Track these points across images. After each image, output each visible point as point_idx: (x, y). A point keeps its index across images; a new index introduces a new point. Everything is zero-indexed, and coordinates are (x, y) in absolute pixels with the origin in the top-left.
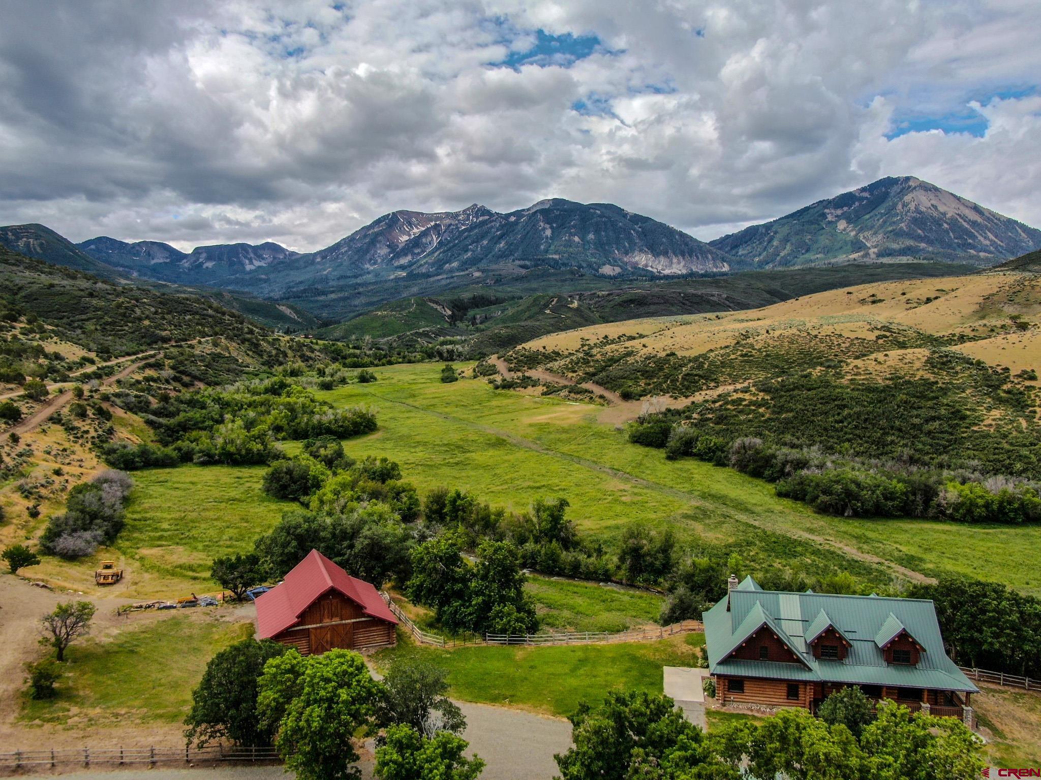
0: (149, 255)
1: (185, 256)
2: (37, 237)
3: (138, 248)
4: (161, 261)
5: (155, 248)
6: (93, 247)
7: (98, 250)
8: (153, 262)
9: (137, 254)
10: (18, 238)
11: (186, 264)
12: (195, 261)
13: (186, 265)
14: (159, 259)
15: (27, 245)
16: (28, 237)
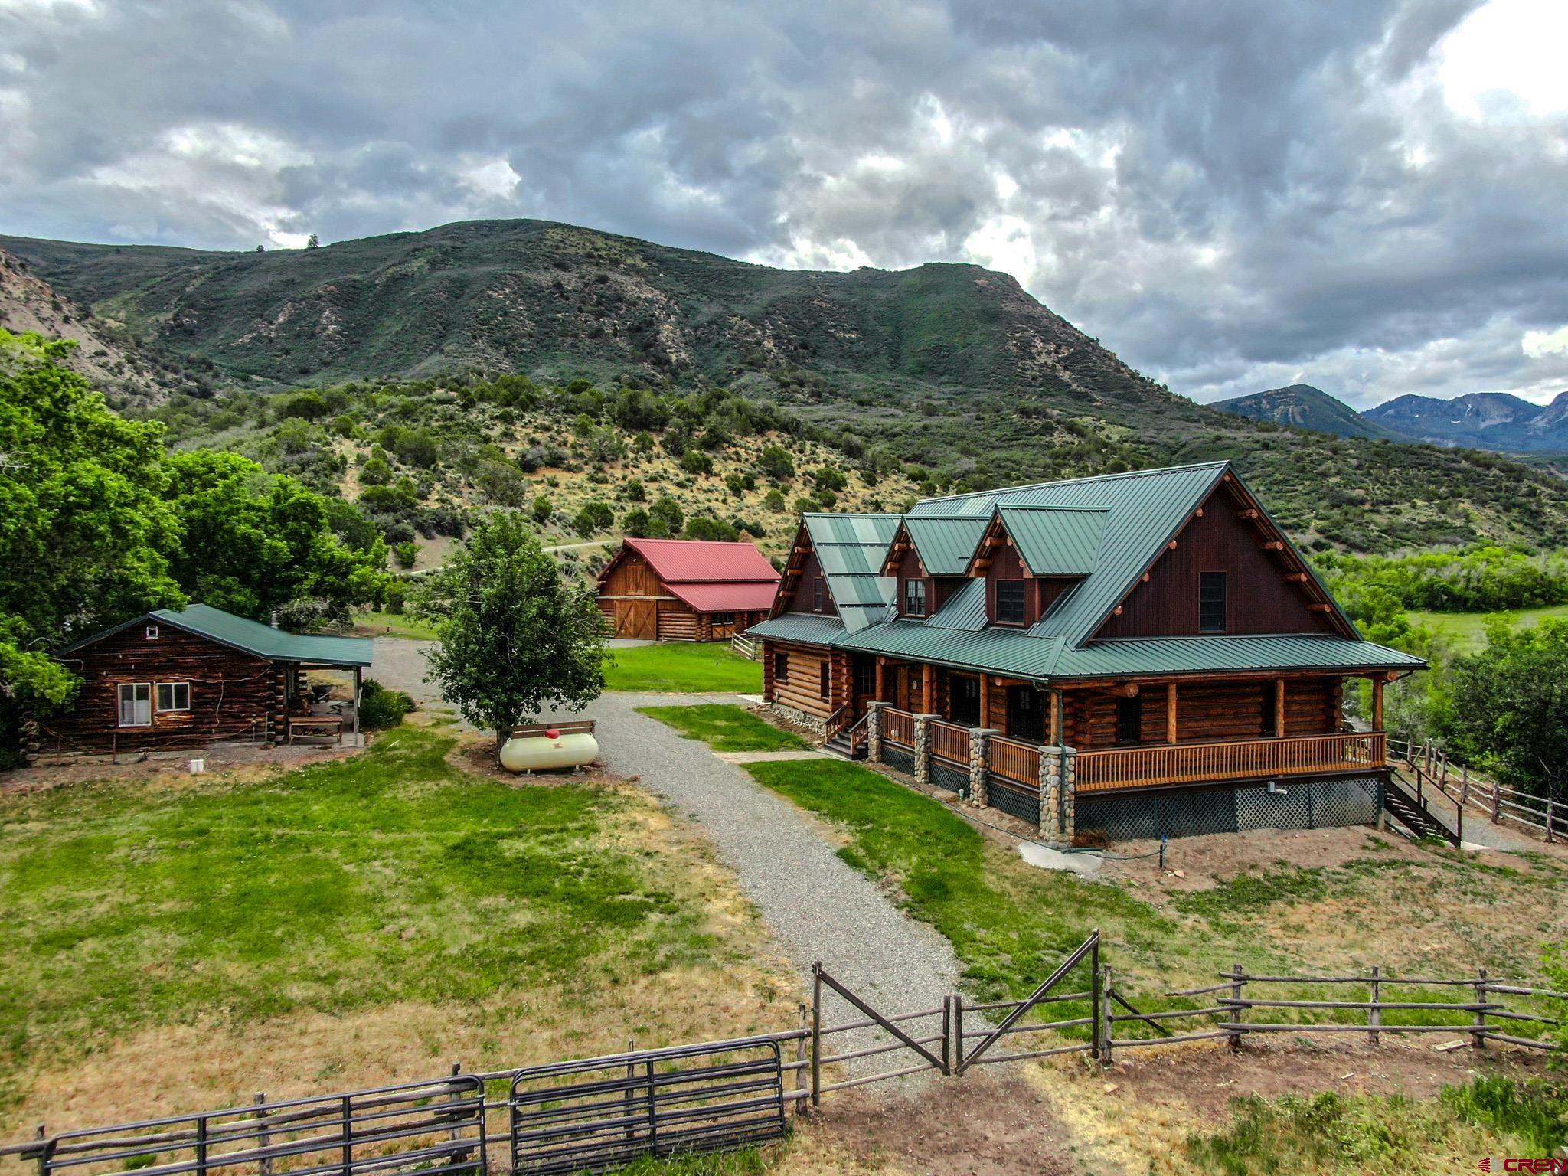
0: (1477, 414)
1: (1539, 410)
2: (1299, 401)
3: (1459, 406)
4: (1498, 421)
5: (1488, 403)
6: (1391, 412)
7: (1398, 415)
8: (1483, 425)
9: (1459, 415)
10: (1274, 407)
11: (1540, 422)
12: (1557, 417)
13: (1541, 424)
14: (1494, 419)
15: (1285, 414)
16: (1286, 404)
